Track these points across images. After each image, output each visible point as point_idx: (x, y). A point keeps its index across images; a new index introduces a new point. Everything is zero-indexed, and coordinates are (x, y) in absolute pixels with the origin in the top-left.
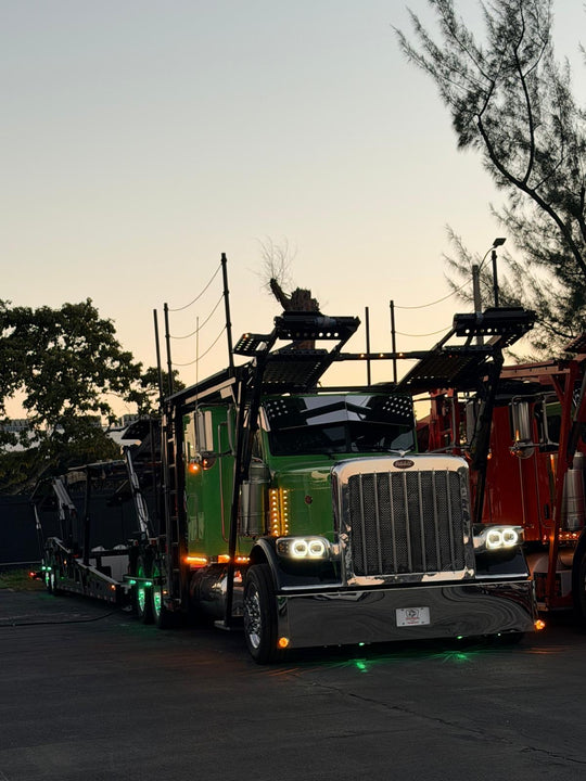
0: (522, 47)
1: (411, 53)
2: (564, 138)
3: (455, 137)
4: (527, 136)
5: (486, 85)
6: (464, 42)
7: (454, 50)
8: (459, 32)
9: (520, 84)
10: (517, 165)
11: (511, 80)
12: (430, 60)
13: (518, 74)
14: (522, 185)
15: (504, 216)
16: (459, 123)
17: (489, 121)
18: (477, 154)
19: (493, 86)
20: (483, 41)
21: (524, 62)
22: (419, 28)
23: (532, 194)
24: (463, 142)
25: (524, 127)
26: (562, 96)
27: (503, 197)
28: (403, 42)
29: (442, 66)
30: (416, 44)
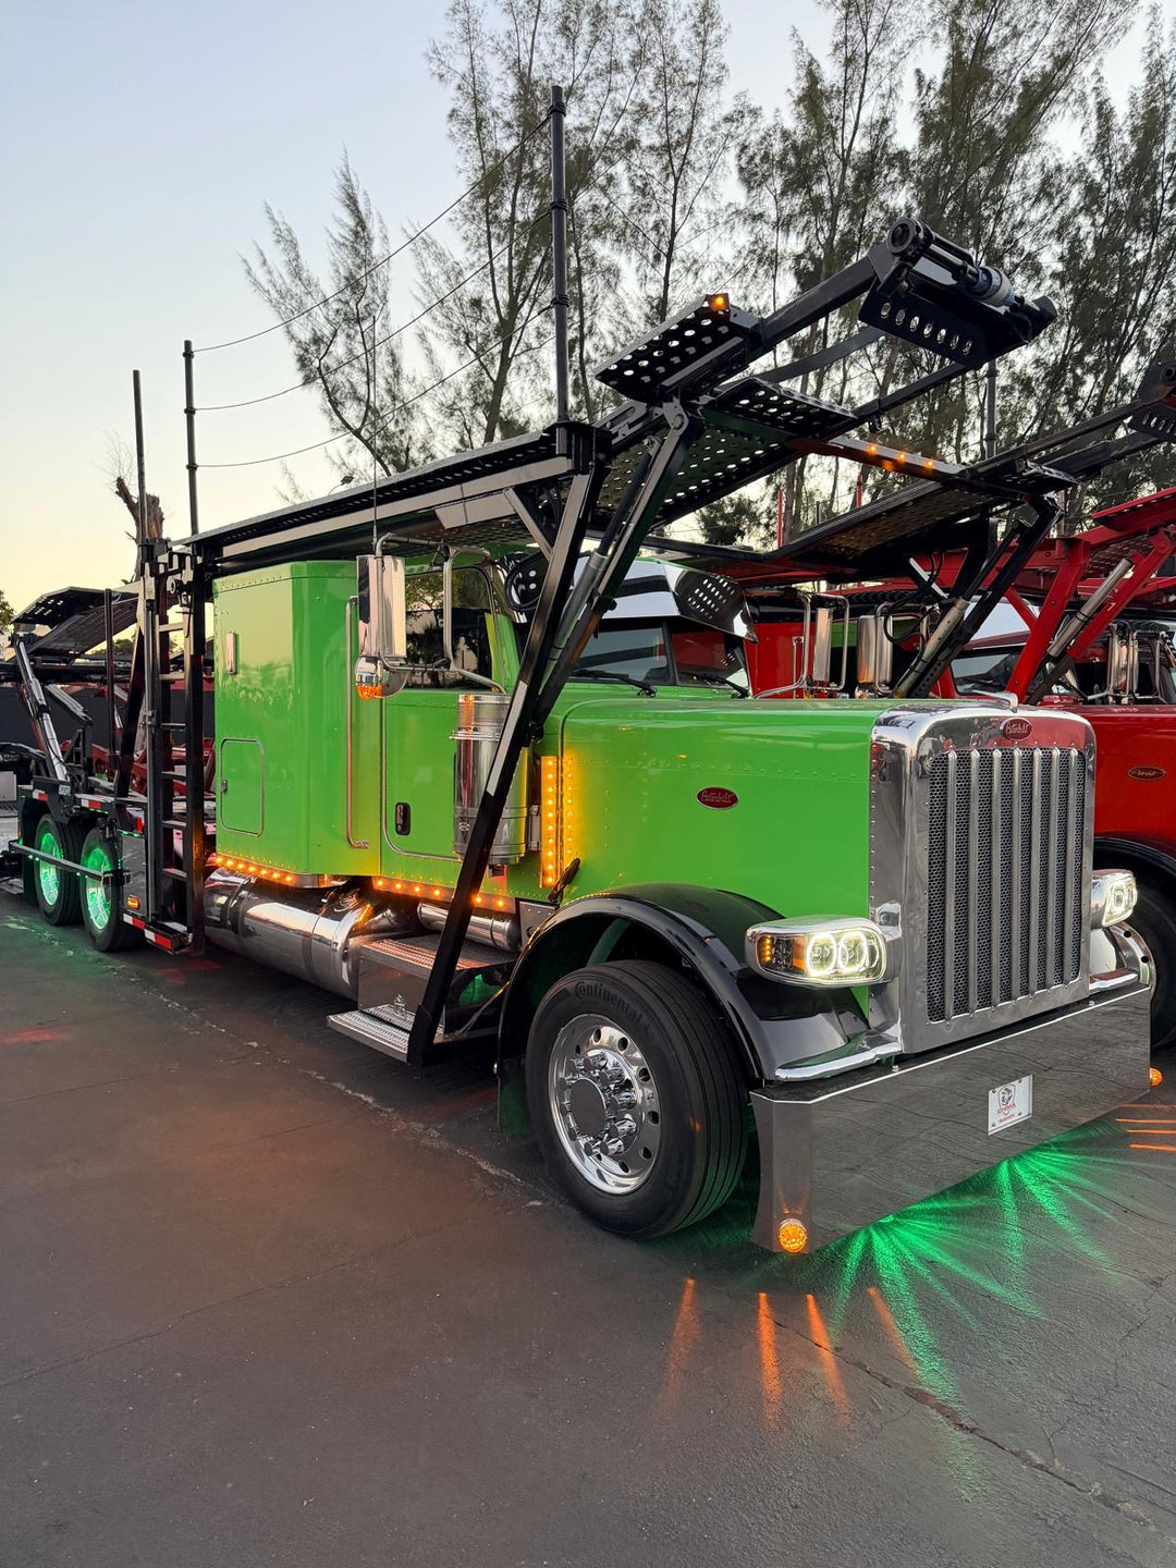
0: (364, 302)
1: (256, 283)
2: (394, 398)
3: (299, 377)
4: (362, 390)
5: (327, 331)
6: (308, 284)
7: (298, 290)
8: (304, 276)
9: (359, 338)
10: (352, 413)
11: (352, 332)
12: (274, 295)
13: (358, 328)
14: (357, 433)
15: (339, 462)
16: (303, 362)
17: (328, 368)
18: (315, 394)
19: (335, 335)
20: (328, 285)
21: (363, 319)
22: (264, 263)
23: (368, 444)
24: (308, 380)
25: (358, 378)
26: (394, 361)
27: (342, 443)
28: (249, 272)
29: (289, 306)
30: (263, 278)
